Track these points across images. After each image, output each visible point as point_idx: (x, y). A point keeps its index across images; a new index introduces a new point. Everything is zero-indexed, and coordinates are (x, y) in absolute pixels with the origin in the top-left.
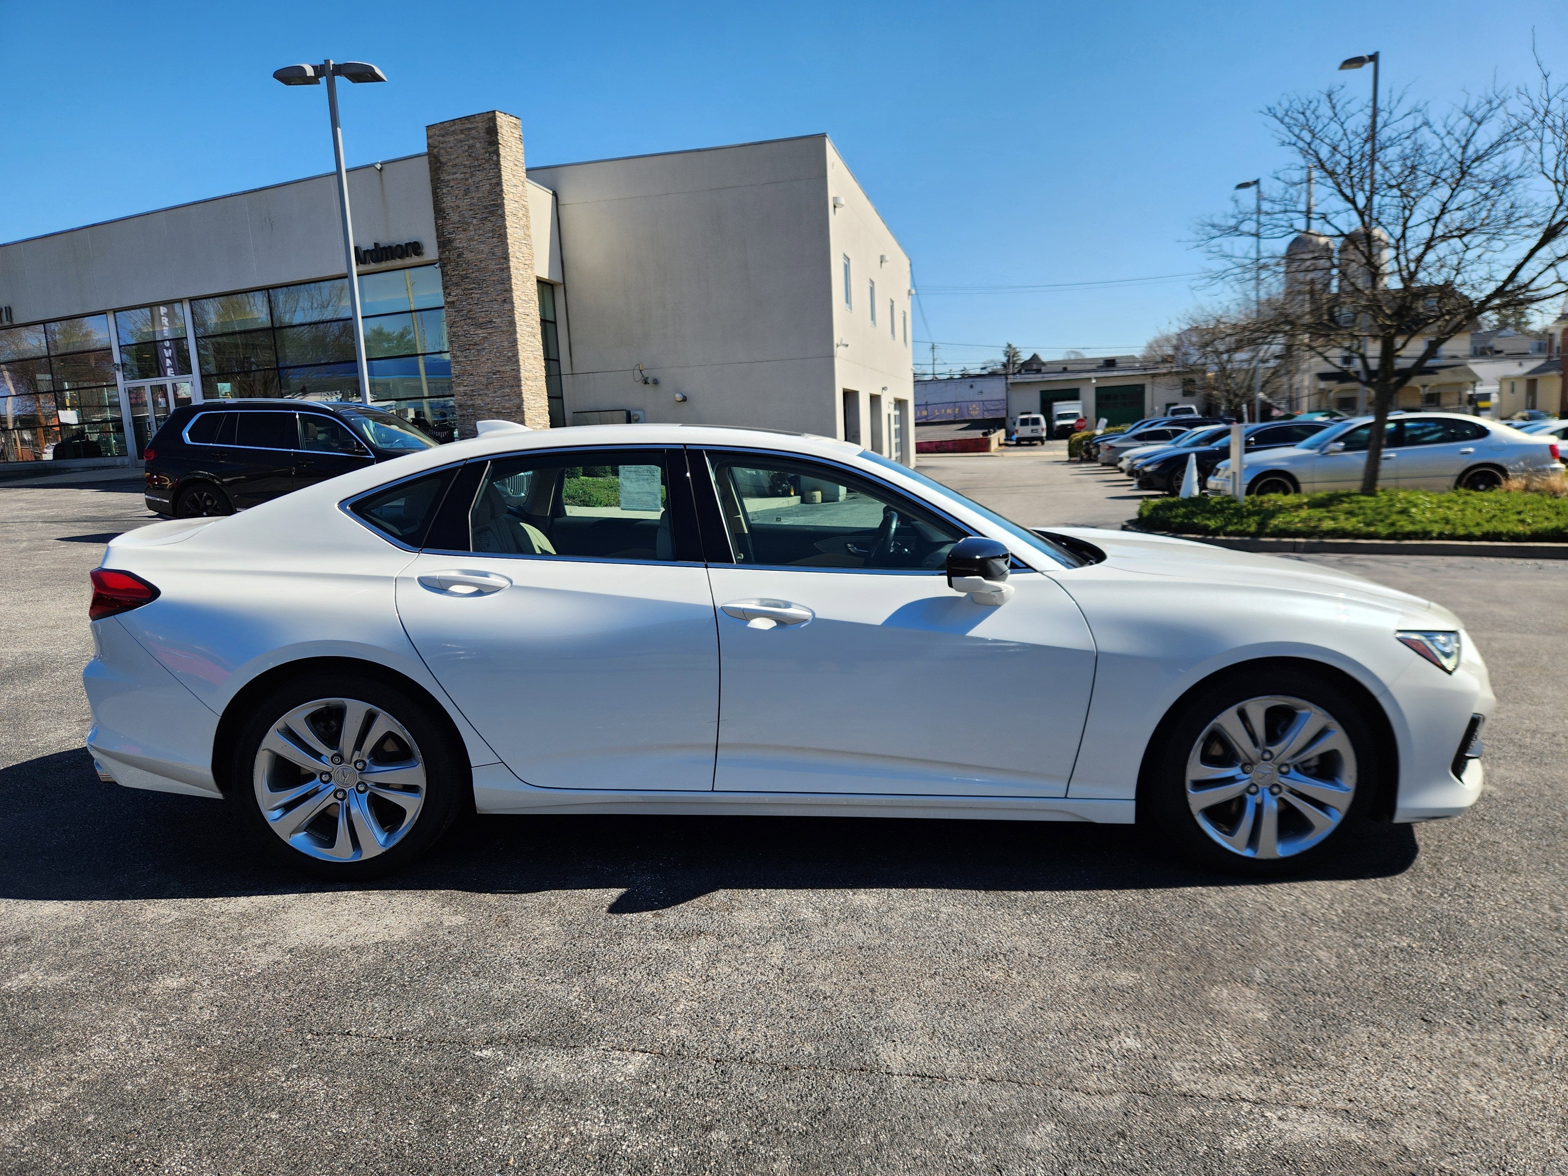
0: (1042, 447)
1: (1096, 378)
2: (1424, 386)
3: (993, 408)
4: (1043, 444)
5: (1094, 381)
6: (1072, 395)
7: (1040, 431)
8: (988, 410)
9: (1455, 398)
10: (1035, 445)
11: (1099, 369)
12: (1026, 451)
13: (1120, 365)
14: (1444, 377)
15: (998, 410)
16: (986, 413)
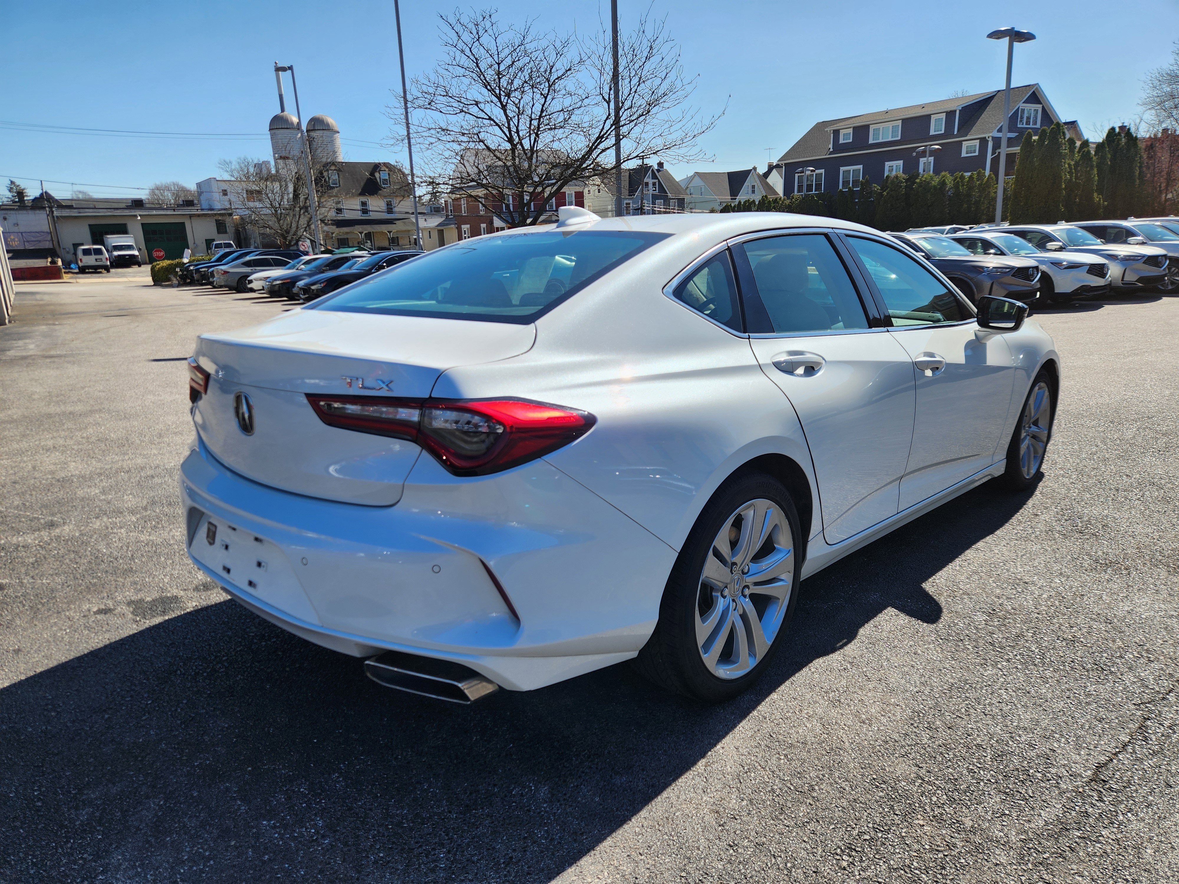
0: (108, 274)
1: (140, 215)
2: (390, 232)
3: (33, 239)
4: (108, 271)
5: (139, 218)
6: (122, 230)
7: (104, 260)
8: (28, 241)
9: (406, 241)
10: (100, 273)
11: (128, 208)
12: (99, 277)
13: (147, 206)
14: (399, 226)
15: (40, 241)
16: (26, 244)
